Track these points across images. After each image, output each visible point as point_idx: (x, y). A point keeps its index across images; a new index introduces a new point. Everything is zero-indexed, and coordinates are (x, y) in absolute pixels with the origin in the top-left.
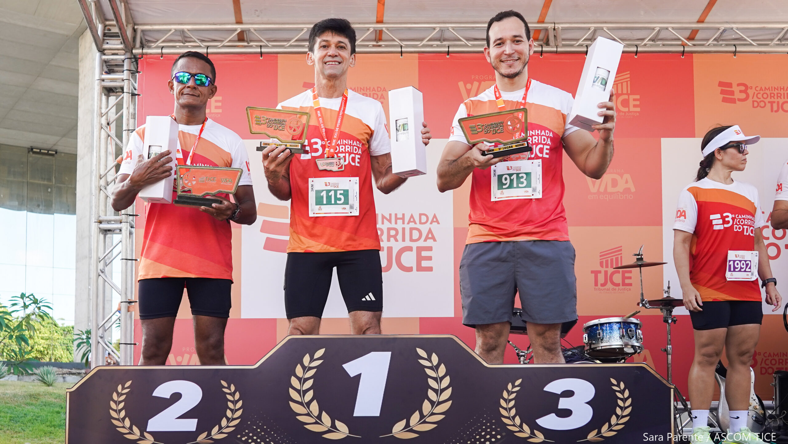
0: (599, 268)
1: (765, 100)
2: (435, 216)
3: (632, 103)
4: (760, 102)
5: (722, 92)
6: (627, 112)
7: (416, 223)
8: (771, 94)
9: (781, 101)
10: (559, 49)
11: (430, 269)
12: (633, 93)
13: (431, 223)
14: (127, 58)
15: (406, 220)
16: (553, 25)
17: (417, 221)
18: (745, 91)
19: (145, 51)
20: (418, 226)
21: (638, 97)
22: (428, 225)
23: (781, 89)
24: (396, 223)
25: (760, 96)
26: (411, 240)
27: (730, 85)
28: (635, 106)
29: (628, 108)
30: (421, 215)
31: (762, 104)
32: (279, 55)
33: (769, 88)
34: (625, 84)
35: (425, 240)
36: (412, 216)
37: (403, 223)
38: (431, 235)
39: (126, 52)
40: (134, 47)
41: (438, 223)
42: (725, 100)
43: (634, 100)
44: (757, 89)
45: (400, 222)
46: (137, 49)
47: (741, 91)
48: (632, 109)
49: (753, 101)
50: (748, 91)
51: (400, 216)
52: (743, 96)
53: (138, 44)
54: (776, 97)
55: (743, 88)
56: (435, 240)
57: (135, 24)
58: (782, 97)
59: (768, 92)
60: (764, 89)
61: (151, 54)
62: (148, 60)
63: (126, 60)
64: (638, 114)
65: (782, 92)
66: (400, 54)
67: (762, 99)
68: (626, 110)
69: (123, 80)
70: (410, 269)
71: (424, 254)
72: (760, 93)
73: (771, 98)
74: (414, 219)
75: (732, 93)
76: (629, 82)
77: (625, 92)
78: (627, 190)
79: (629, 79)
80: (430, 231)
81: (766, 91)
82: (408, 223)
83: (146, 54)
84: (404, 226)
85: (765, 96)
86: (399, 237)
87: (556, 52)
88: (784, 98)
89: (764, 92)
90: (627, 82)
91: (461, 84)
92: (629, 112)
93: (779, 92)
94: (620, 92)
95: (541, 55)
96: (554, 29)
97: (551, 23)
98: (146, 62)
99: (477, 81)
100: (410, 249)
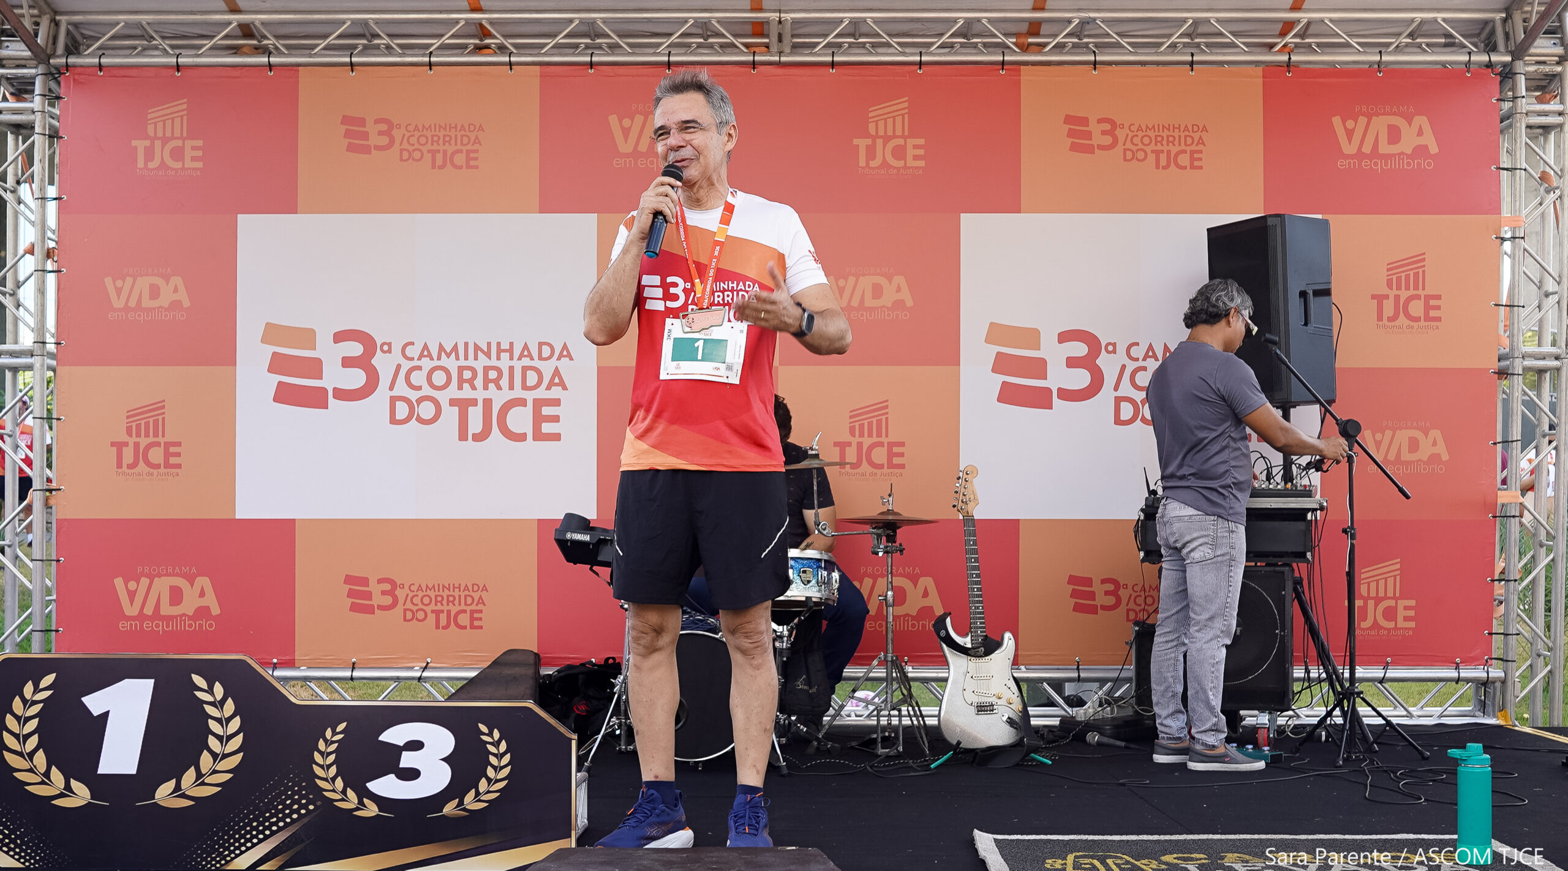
0: (846, 437)
1: (1143, 147)
2: (565, 347)
3: (910, 152)
4: (1138, 150)
5: (1071, 134)
6: (902, 168)
7: (532, 359)
8: (1156, 136)
9: (1174, 150)
10: (783, 59)
11: (556, 437)
12: (912, 135)
13: (559, 359)
14: (41, 74)
15: (517, 353)
16: (778, 15)
17: (535, 355)
18: (1111, 133)
19: (72, 60)
20: (536, 363)
21: (921, 142)
22: (553, 363)
23: (1174, 128)
24: (498, 358)
25: (1137, 140)
26: (525, 387)
27: (1084, 121)
28: (916, 158)
29: (903, 162)
30: (541, 344)
31: (1141, 155)
32: (300, 68)
33: (1154, 127)
34: (899, 120)
35: (548, 388)
36: (526, 347)
37: (511, 358)
38: (558, 380)
39: (40, 63)
40: (53, 55)
41: (571, 359)
42: (1074, 148)
43: (915, 147)
44: (1132, 128)
45: (505, 356)
46: (59, 57)
47: (1104, 133)
48: (911, 163)
49: (1125, 150)
50: (1116, 132)
51: (505, 346)
52: (1107, 140)
53: (60, 49)
54: (1165, 142)
55: (1107, 127)
56: (565, 388)
57: (56, 13)
58: (1176, 142)
59: (1152, 134)
60: (1144, 128)
61: (81, 66)
62: (76, 77)
63: (40, 76)
64: (921, 172)
65: (1176, 134)
66: (509, 67)
67: (1141, 146)
68: (901, 164)
69: (34, 112)
70: (522, 437)
71: (546, 411)
72: (1137, 136)
73: (1156, 145)
74: (529, 351)
75: (1088, 135)
76: (906, 116)
77: (899, 132)
78: (899, 304)
79: (906, 111)
80: (557, 372)
81: (1149, 133)
82: (520, 359)
83: (74, 66)
84: (512, 363)
85: (1146, 140)
86: (505, 382)
87: (779, 64)
88: (1180, 145)
89: (1143, 134)
90: (903, 115)
91: (613, 119)
92: (905, 167)
93: (1171, 133)
94: (890, 133)
95: (754, 68)
96: (780, 22)
97: (774, 11)
98: (74, 80)
99: (641, 113)
100: (522, 402)
